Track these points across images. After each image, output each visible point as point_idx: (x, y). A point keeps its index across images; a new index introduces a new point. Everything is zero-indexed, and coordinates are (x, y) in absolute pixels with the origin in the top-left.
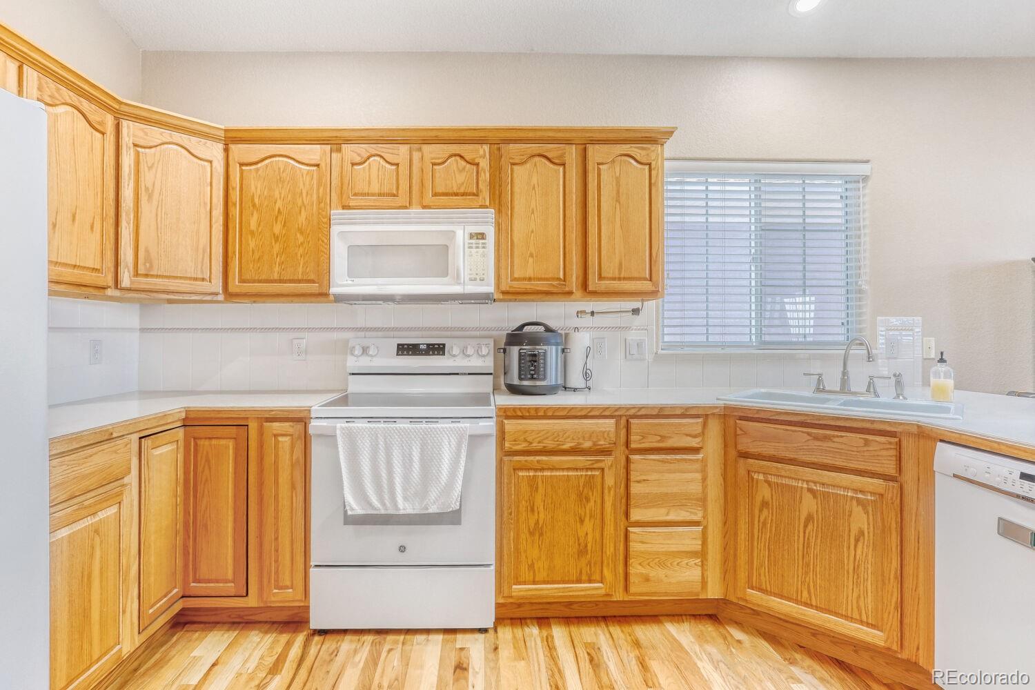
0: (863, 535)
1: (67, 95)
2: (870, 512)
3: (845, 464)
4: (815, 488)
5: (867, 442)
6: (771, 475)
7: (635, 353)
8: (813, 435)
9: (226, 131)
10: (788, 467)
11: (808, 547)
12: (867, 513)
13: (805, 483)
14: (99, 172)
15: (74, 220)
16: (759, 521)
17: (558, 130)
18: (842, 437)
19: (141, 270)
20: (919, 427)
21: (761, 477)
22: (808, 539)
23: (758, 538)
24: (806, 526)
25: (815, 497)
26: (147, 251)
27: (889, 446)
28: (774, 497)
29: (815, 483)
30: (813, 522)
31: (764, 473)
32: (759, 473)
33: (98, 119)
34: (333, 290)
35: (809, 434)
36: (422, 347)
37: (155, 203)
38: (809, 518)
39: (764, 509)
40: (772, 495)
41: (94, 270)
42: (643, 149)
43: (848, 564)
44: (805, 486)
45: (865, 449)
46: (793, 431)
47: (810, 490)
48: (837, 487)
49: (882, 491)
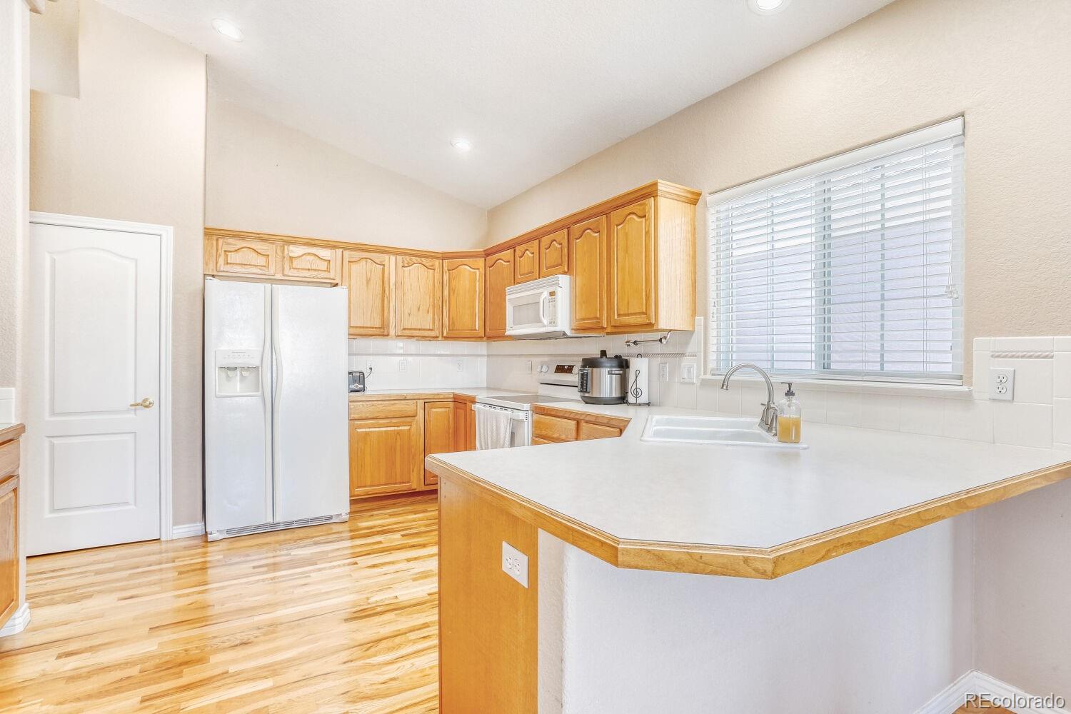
1: (414, 259)
7: (686, 377)
9: (484, 251)
14: (431, 288)
15: (419, 309)
17: (584, 212)
19: (451, 328)
26: (453, 319)
33: (431, 264)
34: (507, 333)
36: (566, 367)
37: (455, 295)
41: (429, 330)
42: (641, 205)
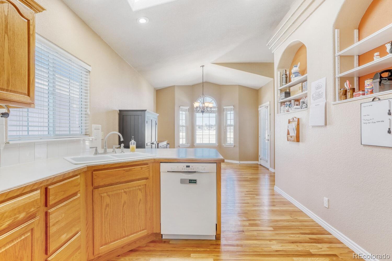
0: (141, 200)
2: (143, 192)
3: (135, 178)
4: (126, 190)
5: (142, 168)
6: (109, 192)
8: (126, 170)
10: (116, 186)
11: (124, 214)
12: (142, 192)
13: (122, 190)
16: (105, 214)
18: (135, 168)
20: (154, 160)
21: (105, 194)
22: (124, 211)
23: (105, 222)
24: (123, 207)
25: (126, 194)
27: (147, 168)
28: (111, 201)
29: (126, 188)
30: (126, 204)
31: (106, 192)
32: (104, 193)
35: (124, 170)
38: (125, 203)
39: (107, 208)
40: (110, 200)
43: (137, 213)
44: (123, 191)
45: (142, 170)
46: (118, 171)
47: (125, 192)
48: (133, 187)
49: (145, 183)
